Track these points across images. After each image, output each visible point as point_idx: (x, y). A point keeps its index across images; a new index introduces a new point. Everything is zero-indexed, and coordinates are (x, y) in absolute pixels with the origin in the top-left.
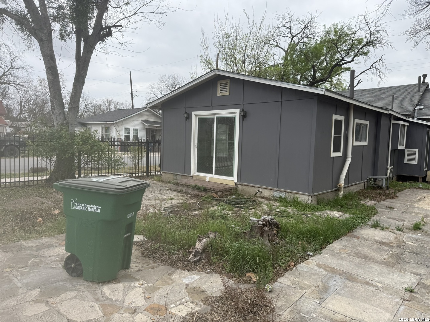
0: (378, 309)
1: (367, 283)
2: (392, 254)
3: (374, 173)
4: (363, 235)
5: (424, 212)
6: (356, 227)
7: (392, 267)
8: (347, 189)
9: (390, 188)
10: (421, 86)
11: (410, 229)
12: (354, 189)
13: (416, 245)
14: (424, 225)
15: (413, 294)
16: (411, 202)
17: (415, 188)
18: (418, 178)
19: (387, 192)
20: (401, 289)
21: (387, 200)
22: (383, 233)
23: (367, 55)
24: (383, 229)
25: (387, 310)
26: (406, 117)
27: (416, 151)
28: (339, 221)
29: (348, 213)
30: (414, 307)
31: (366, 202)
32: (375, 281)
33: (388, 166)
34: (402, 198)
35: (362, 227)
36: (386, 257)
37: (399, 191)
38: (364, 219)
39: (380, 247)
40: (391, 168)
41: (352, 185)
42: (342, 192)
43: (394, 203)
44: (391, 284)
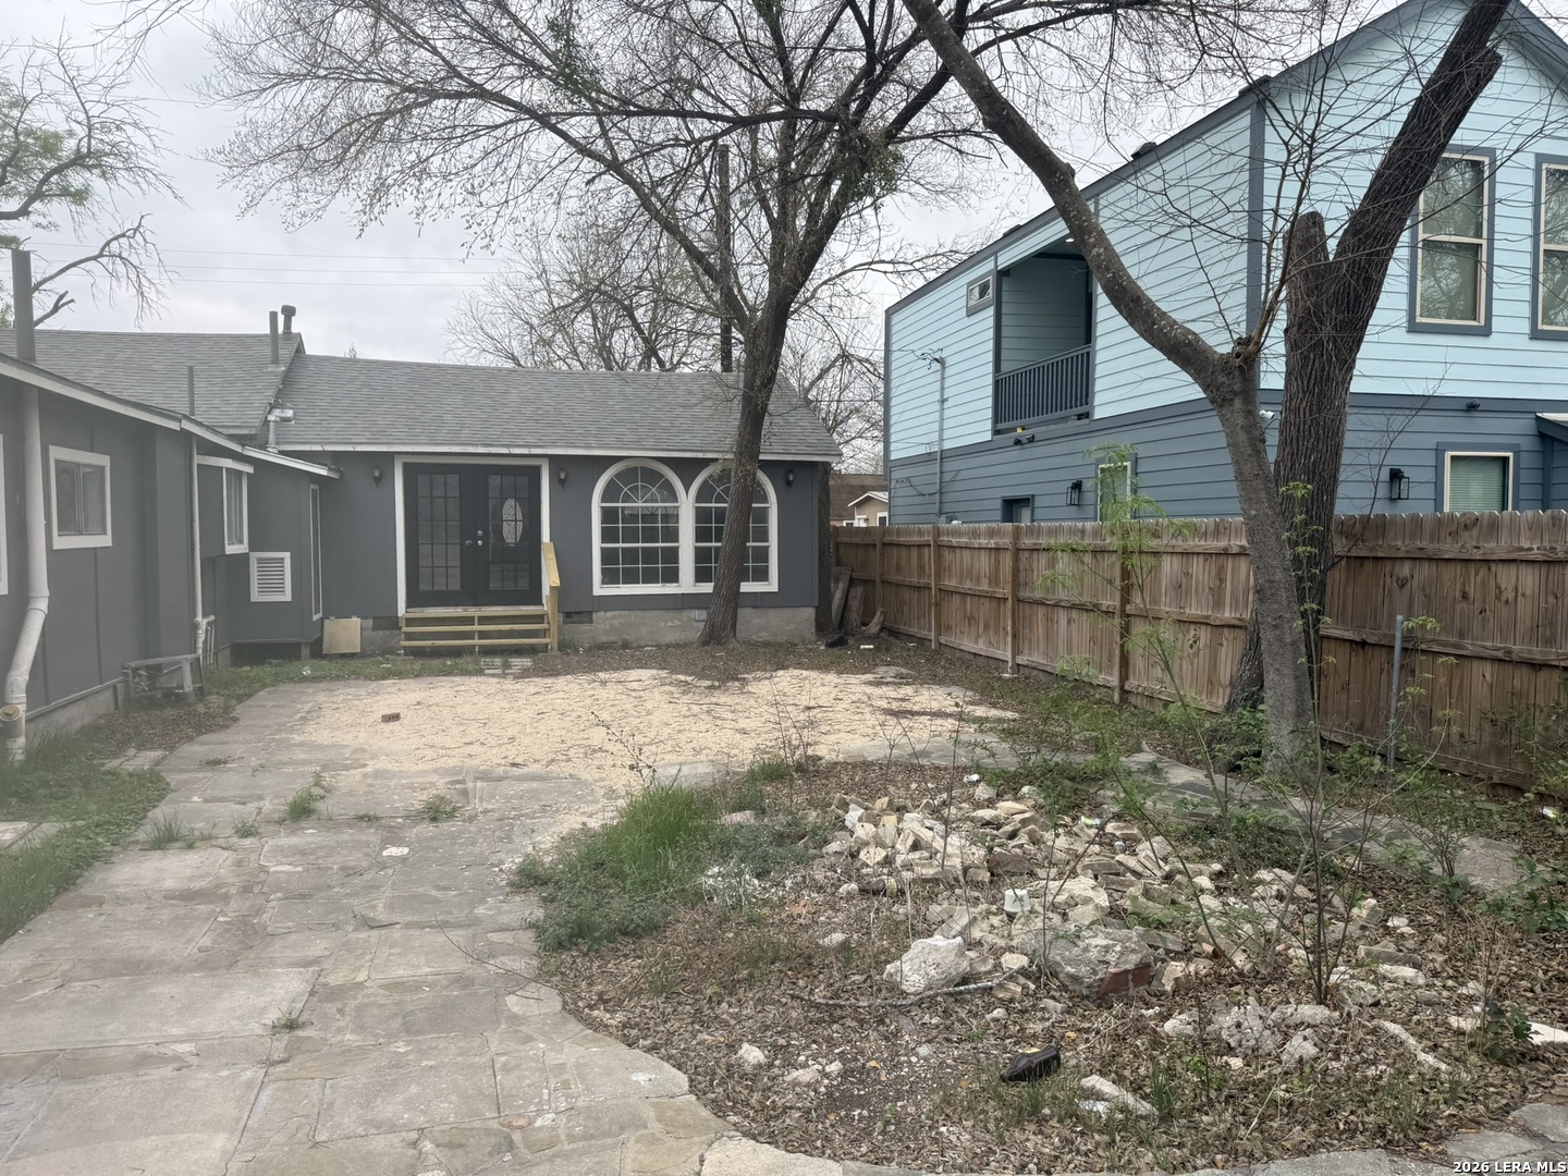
0: (185, 1136)
1: (144, 1061)
2: (227, 922)
3: (149, 646)
4: (118, 886)
5: (320, 755)
6: (89, 865)
7: (230, 967)
8: (42, 723)
9: (209, 694)
10: (280, 343)
11: (280, 822)
12: (74, 717)
13: (300, 869)
14: (322, 798)
15: (300, 1033)
16: (279, 731)
17: (291, 680)
18: (298, 645)
19: (201, 708)
20: (260, 1032)
21: (203, 738)
22: (193, 858)
23: (81, 204)
24: (190, 846)
25: (216, 1126)
26: (243, 445)
27: (283, 559)
28: (17, 859)
29: (53, 818)
30: (303, 1073)
31: (123, 759)
32: (172, 1039)
33: (195, 616)
34: (249, 723)
35: (113, 859)
36: (206, 941)
37: (241, 699)
38: (118, 825)
39: (181, 912)
40: (209, 624)
41: (65, 706)
42: (22, 740)
43: (226, 743)
44: (225, 1028)
